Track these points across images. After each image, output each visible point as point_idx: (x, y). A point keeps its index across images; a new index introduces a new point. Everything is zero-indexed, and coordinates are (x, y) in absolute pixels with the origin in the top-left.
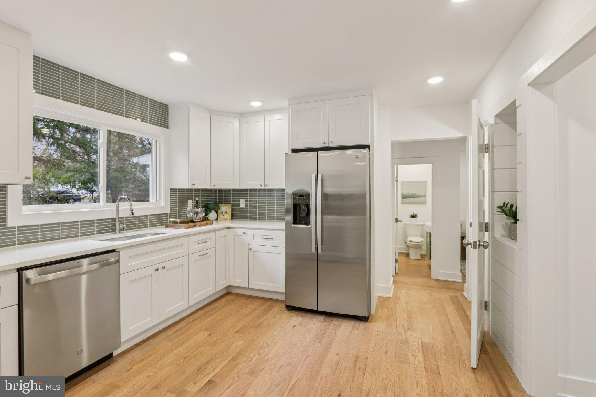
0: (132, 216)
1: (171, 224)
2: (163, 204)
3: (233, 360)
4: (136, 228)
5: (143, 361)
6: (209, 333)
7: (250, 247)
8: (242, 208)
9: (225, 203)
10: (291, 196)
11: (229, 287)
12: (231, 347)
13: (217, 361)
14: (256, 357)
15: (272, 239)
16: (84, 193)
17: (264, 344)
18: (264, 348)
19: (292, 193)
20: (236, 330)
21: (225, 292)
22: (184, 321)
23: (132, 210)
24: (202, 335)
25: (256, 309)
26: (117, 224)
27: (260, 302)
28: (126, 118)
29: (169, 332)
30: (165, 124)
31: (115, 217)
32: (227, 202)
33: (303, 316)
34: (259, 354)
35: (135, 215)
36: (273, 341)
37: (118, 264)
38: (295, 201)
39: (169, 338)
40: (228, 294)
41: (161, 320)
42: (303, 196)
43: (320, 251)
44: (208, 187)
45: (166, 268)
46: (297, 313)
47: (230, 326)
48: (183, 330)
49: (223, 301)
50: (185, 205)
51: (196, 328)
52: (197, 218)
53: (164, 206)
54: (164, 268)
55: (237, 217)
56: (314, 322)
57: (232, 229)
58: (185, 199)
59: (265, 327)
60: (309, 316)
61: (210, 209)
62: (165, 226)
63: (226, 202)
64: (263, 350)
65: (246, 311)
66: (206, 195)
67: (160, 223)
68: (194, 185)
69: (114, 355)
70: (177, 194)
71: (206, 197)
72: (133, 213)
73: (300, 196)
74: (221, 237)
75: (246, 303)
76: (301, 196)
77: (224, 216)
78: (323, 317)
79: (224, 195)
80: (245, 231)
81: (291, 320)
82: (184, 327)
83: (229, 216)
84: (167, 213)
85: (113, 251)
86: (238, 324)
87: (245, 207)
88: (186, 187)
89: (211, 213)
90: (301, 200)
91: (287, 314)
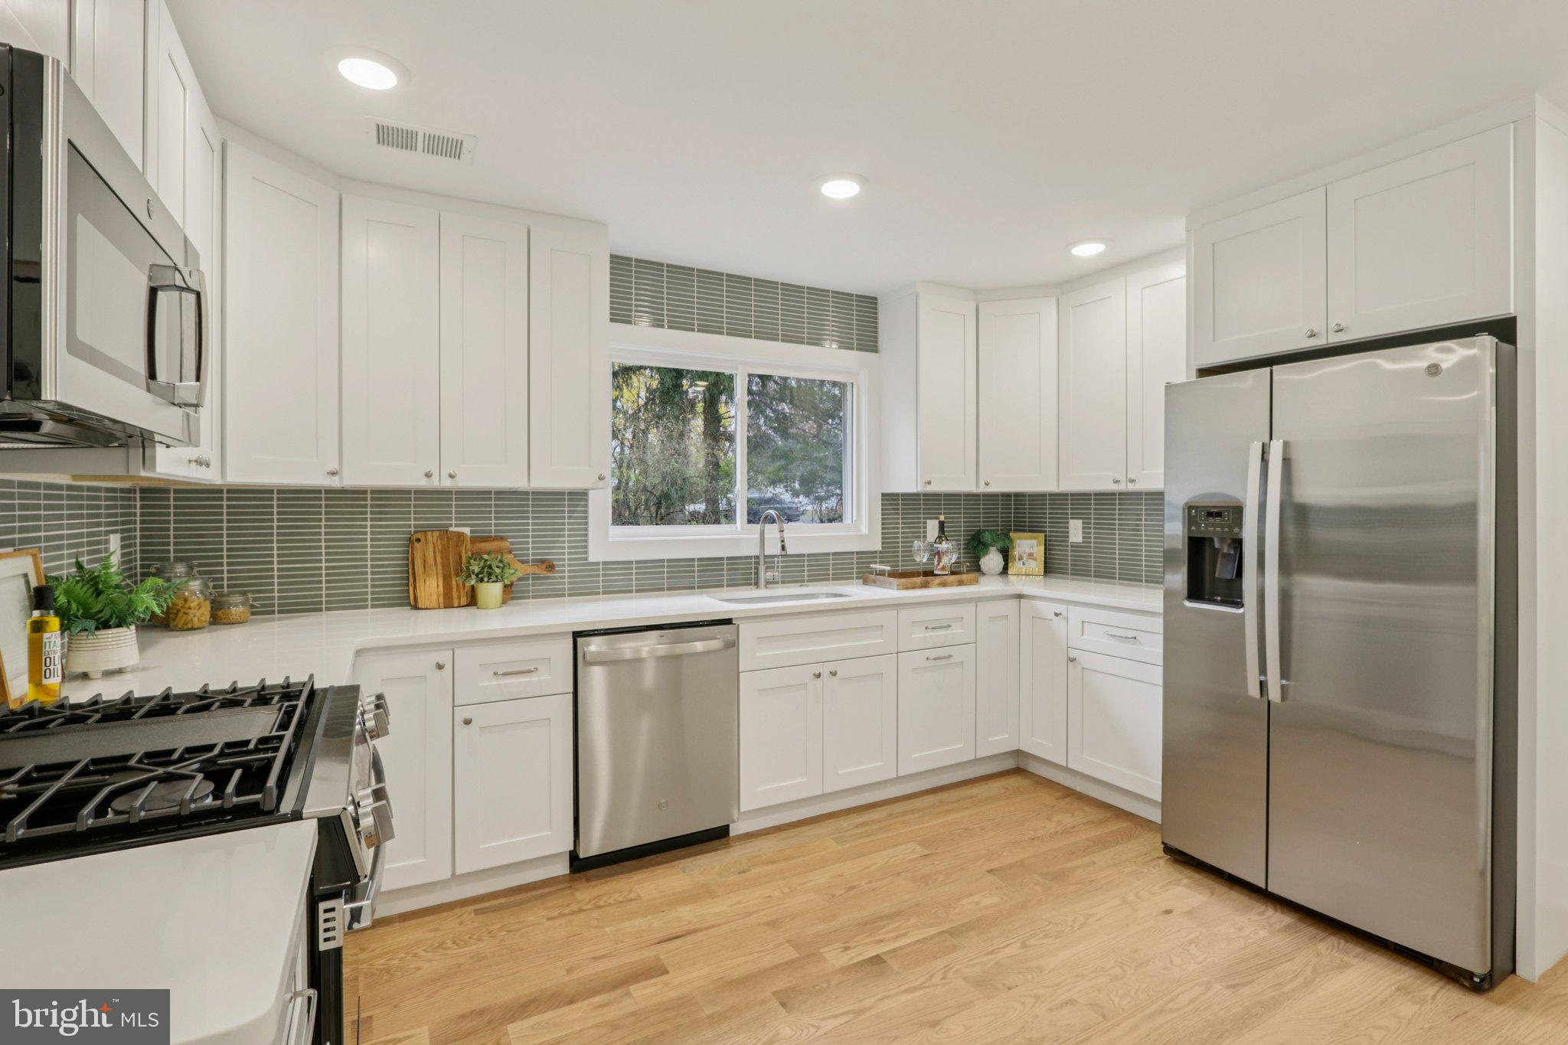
0: (784, 553)
1: (873, 577)
2: (864, 529)
3: (951, 934)
4: (803, 581)
5: (772, 862)
6: (926, 852)
7: (1073, 654)
8: (1075, 546)
9: (1030, 531)
10: (1180, 513)
11: (1018, 753)
12: (964, 902)
13: (913, 921)
14: (1014, 949)
15: (1135, 638)
16: (803, 503)
17: (1051, 926)
18: (1046, 936)
19: (1186, 504)
20: (993, 866)
21: (1010, 764)
22: (886, 807)
23: (783, 541)
24: (908, 851)
25: (1074, 830)
26: (762, 568)
27: (1096, 814)
28: (783, 343)
29: (844, 823)
30: (869, 342)
31: (757, 554)
32: (1036, 526)
33: (1212, 893)
34: (1024, 945)
35: (790, 551)
36: (1080, 928)
37: (733, 650)
38: (1193, 528)
39: (840, 835)
40: (1018, 771)
41: (828, 790)
42: (1219, 514)
43: (1274, 694)
44: (971, 488)
45: (838, 673)
46: (1197, 876)
47: (984, 852)
48: (874, 827)
49: (996, 786)
50: (920, 532)
51: (903, 831)
52: (941, 565)
53: (867, 533)
54: (834, 674)
55: (1057, 568)
56: (1246, 921)
57: (1028, 601)
58: (920, 518)
59: (1074, 884)
60: (1238, 897)
61: (984, 545)
62: (861, 580)
63: (1033, 529)
64: (1040, 939)
65: (1044, 827)
66: (979, 509)
67: (857, 573)
68: (929, 483)
69: (732, 834)
70: (900, 507)
71: (979, 513)
72: (783, 548)
73: (1210, 514)
74: (993, 618)
75: (1053, 807)
76: (1214, 513)
77: (1024, 564)
78: (1289, 919)
79: (1029, 509)
80: (1061, 608)
81: (1167, 890)
82: (879, 821)
83: (1037, 566)
84: (874, 550)
85: (728, 622)
86: (1005, 853)
87: (1083, 542)
88: (911, 488)
89: (987, 554)
90: (1214, 526)
91: (1164, 870)
